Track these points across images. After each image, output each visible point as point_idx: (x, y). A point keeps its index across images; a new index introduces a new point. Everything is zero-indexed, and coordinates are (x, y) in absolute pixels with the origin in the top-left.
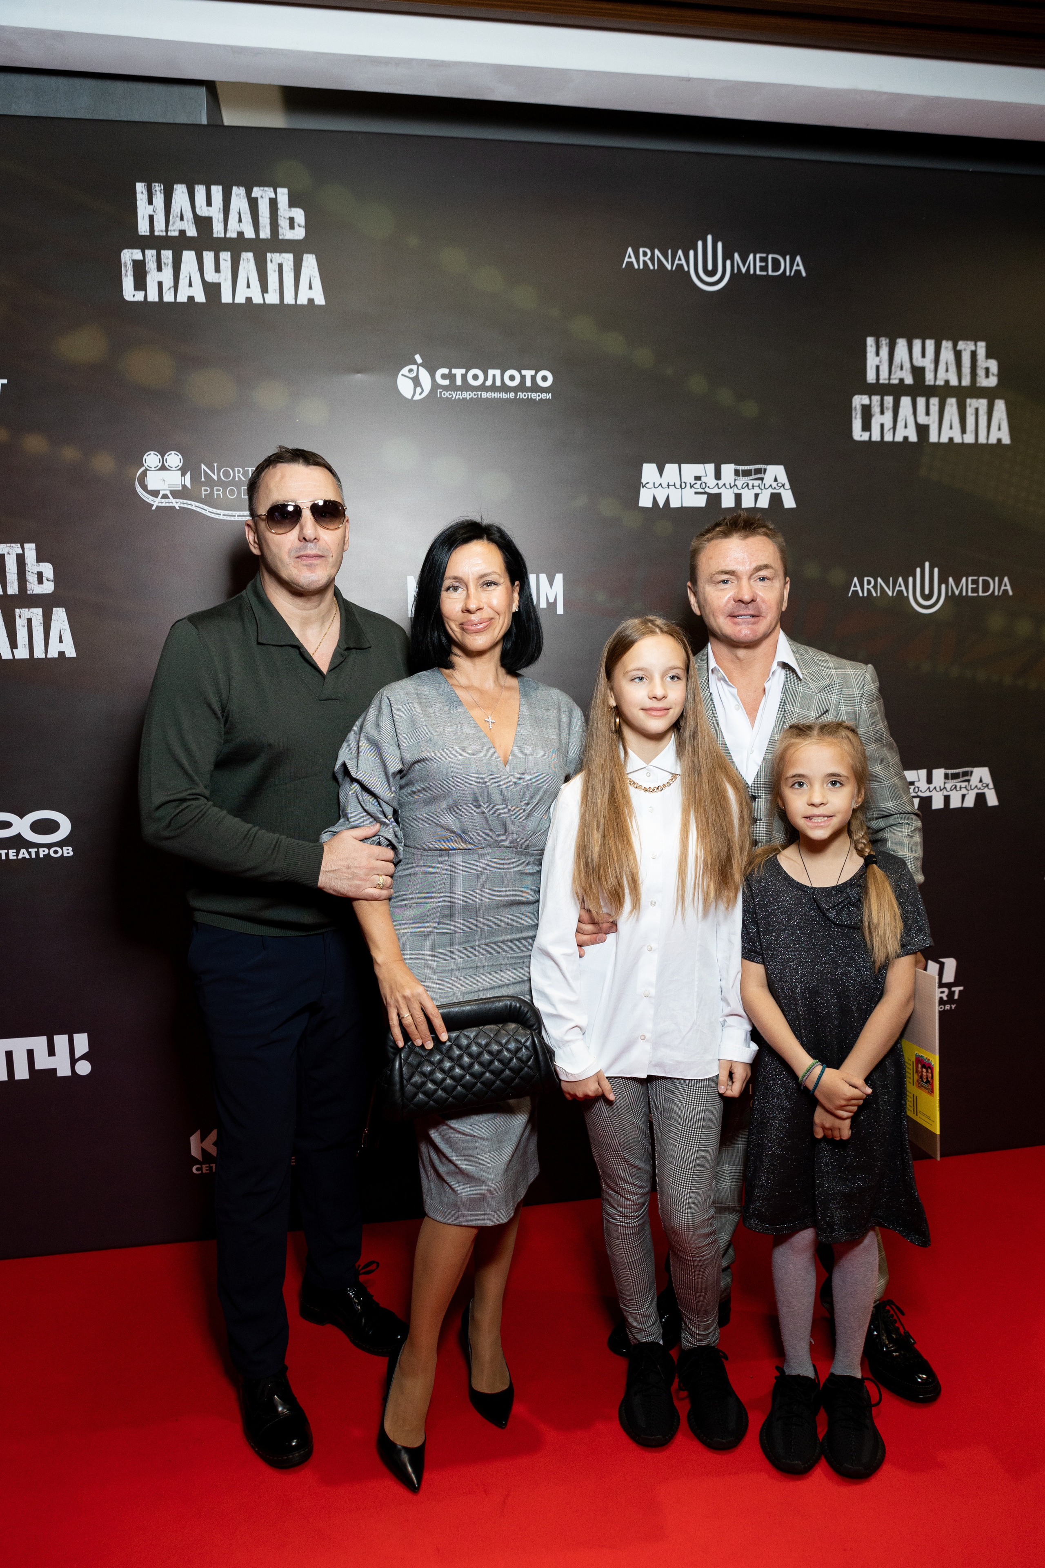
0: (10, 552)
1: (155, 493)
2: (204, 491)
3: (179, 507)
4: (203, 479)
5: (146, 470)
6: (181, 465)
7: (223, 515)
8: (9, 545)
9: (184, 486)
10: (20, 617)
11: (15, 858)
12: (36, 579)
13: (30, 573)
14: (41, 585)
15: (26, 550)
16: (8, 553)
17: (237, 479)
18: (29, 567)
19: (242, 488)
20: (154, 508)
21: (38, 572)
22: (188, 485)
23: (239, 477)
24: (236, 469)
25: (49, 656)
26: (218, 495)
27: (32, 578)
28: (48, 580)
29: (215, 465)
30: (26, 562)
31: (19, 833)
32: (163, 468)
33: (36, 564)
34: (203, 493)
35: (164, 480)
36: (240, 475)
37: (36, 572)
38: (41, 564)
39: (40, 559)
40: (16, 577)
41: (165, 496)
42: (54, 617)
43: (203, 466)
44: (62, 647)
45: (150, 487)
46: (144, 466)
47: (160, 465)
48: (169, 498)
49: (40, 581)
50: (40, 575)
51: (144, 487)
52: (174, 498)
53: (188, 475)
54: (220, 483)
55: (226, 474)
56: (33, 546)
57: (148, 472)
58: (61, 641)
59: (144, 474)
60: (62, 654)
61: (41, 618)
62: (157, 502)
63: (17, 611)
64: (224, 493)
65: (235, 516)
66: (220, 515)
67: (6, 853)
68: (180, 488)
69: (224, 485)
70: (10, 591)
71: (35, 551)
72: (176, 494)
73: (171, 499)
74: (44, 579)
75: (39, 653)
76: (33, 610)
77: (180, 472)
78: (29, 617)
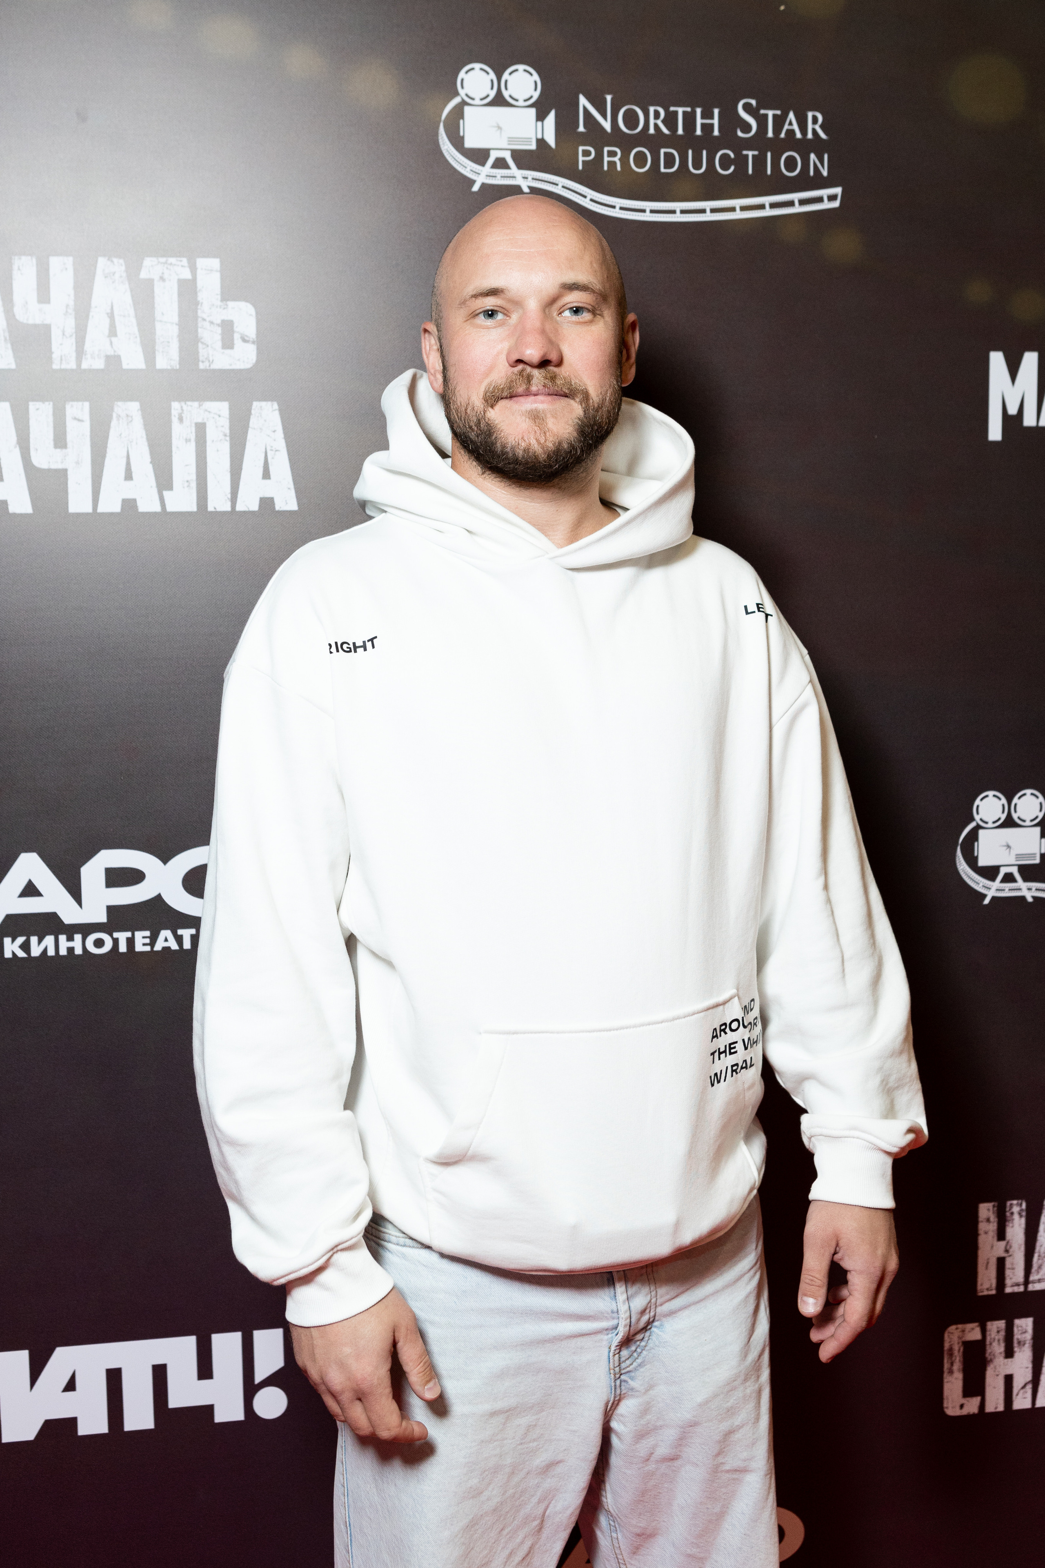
0: (166, 276)
1: (479, 156)
2: (584, 155)
3: (530, 187)
4: (581, 129)
5: (464, 103)
6: (536, 95)
7: (621, 208)
8: (163, 260)
9: (541, 142)
10: (181, 419)
11: (148, 948)
12: (218, 337)
13: (207, 324)
14: (228, 351)
15: (199, 272)
16: (162, 279)
17: (652, 131)
18: (205, 311)
19: (663, 151)
20: (476, 188)
21: (223, 321)
22: (551, 140)
23: (656, 125)
24: (652, 109)
25: (240, 507)
26: (612, 164)
27: (210, 336)
28: (244, 340)
29: (609, 98)
30: (199, 299)
31: (159, 896)
32: (499, 101)
33: (219, 303)
34: (581, 158)
35: (499, 128)
36: (659, 122)
37: (219, 322)
38: (231, 304)
39: (228, 294)
40: (175, 330)
41: (500, 164)
42: (253, 422)
43: (583, 101)
44: (268, 489)
45: (469, 144)
46: (457, 94)
47: (492, 94)
48: (507, 167)
49: (228, 343)
50: (227, 328)
51: (457, 141)
52: (520, 167)
53: (551, 118)
54: (617, 138)
55: (631, 120)
56: (215, 263)
57: (467, 109)
58: (266, 475)
59: (458, 113)
60: (267, 503)
61: (227, 424)
62: (483, 174)
63: (175, 406)
64: (624, 160)
65: (644, 211)
66: (614, 207)
67: (128, 939)
68: (533, 146)
69: (625, 143)
70: (161, 363)
71: (217, 276)
72: (523, 159)
73: (514, 170)
74: (237, 337)
75: (218, 502)
76: (208, 405)
77: (533, 111)
78: (200, 420)
